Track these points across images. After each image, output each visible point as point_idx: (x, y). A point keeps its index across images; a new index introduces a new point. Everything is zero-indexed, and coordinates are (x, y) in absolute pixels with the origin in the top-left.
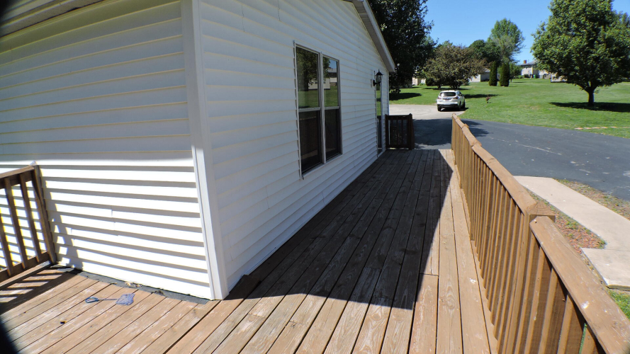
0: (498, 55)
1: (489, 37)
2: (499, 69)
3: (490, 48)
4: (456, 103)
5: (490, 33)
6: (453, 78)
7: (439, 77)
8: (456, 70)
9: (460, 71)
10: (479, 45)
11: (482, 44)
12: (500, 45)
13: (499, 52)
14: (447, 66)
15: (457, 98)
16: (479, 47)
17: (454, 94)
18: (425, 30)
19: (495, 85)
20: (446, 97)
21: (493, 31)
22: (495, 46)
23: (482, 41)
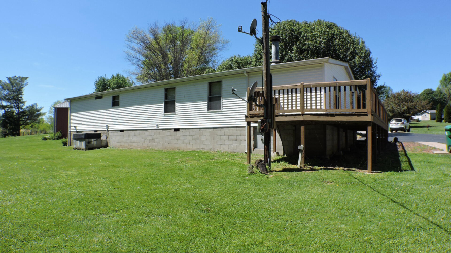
0: (444, 100)
1: (438, 86)
2: (445, 111)
3: (437, 95)
4: (403, 126)
5: (439, 83)
6: (403, 113)
7: (393, 112)
8: (406, 108)
9: (409, 109)
10: (429, 92)
11: (431, 92)
12: (446, 93)
13: (445, 98)
14: (398, 105)
15: (403, 123)
16: (428, 94)
17: (401, 121)
18: (377, 78)
19: (441, 122)
20: (396, 123)
21: (441, 82)
22: (441, 93)
23: (431, 90)
